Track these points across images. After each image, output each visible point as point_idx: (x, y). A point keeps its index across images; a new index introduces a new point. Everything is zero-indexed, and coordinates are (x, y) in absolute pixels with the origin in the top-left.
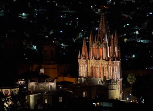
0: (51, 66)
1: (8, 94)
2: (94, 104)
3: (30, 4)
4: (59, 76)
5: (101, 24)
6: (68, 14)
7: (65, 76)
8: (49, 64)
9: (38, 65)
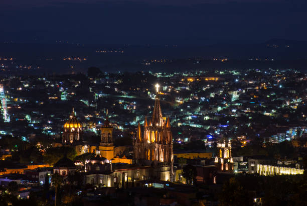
0: (108, 148)
1: (65, 174)
2: (146, 184)
3: (91, 89)
4: (115, 157)
5: (155, 109)
6: (126, 99)
7: (121, 157)
8: (106, 146)
9: (96, 147)
